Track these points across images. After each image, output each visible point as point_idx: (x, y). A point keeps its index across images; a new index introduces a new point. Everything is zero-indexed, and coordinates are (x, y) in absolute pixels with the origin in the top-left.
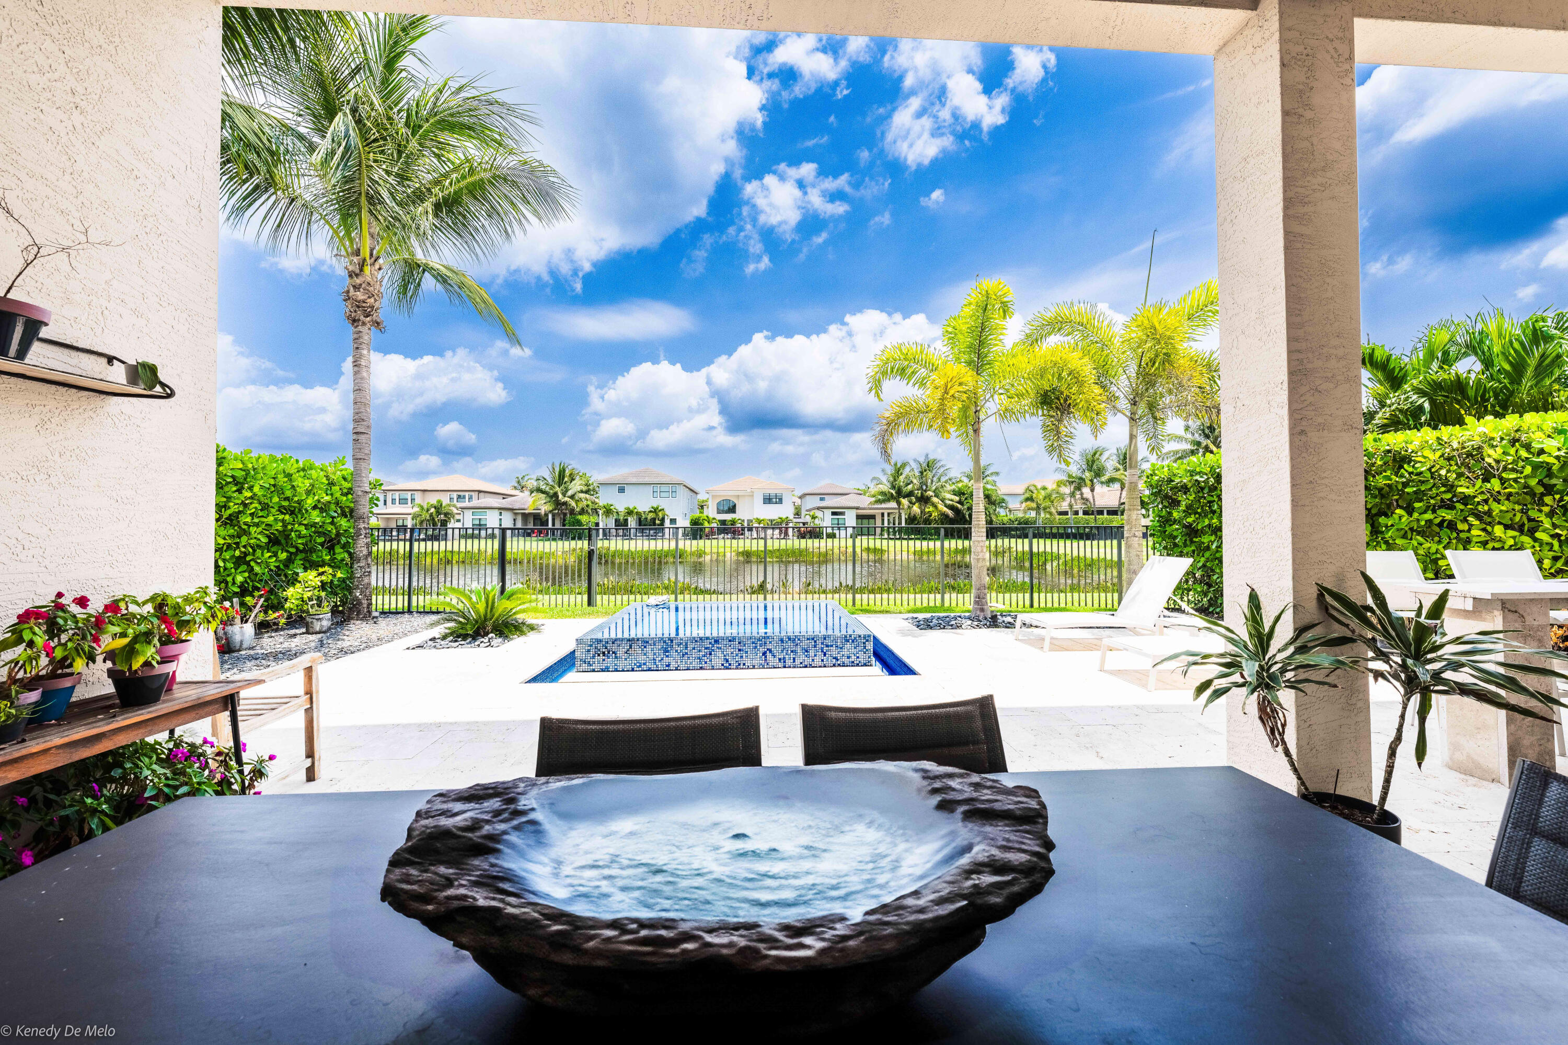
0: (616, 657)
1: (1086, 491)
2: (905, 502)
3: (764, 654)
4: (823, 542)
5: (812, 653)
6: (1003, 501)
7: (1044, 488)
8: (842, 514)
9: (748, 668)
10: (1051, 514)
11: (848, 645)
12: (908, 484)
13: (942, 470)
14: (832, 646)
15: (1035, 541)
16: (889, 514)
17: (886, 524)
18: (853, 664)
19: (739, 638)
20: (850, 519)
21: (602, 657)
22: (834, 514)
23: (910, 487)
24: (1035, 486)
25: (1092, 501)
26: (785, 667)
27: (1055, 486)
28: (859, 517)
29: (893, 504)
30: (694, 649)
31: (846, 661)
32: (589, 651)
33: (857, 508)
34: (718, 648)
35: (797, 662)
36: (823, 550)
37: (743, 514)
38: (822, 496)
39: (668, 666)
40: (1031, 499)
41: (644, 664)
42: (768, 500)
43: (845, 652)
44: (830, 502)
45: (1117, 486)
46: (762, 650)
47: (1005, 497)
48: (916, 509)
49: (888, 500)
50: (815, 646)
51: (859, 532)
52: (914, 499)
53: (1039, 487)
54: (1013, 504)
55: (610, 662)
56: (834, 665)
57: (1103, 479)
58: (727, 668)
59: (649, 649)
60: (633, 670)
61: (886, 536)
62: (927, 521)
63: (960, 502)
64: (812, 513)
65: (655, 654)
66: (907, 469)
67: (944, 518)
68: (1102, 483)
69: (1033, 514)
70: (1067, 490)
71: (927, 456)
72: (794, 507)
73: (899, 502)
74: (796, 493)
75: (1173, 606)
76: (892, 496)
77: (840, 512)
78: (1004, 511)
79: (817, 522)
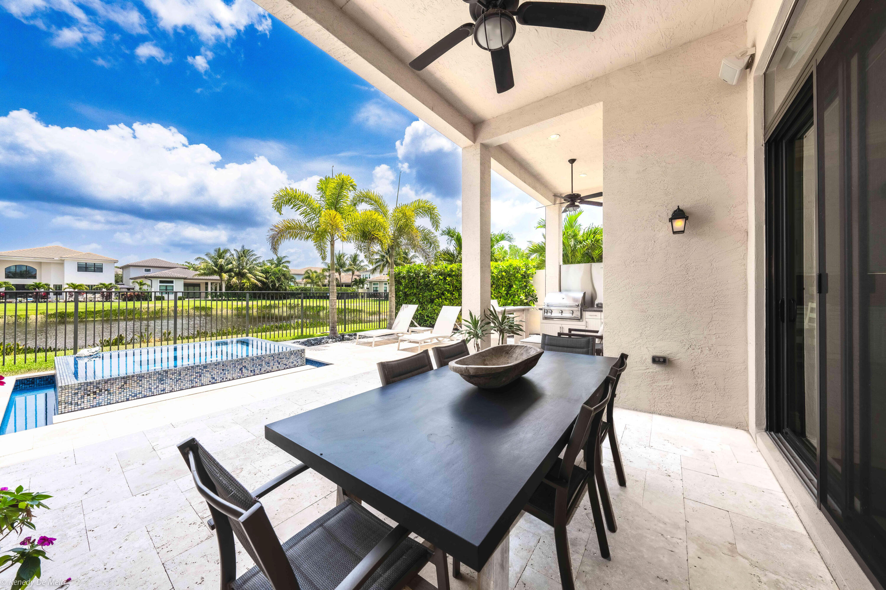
0: (109, 393)
1: (337, 275)
2: (225, 276)
3: (241, 369)
4: (151, 304)
5: (271, 364)
6: (293, 278)
7: (316, 272)
9: (230, 380)
10: (319, 285)
11: (292, 356)
12: (228, 264)
13: (254, 257)
14: (283, 358)
15: (304, 300)
16: (212, 283)
17: (209, 290)
18: (295, 366)
19: (223, 362)
20: (178, 287)
21: (92, 395)
22: (161, 282)
23: (230, 266)
24: (311, 271)
25: (339, 279)
26: (254, 375)
27: (321, 271)
28: (186, 285)
29: (217, 277)
30: (186, 375)
31: (291, 365)
32: (76, 393)
33: (184, 279)
34: (207, 371)
35: (262, 370)
36: (152, 309)
38: (149, 268)
39: (163, 390)
40: (308, 277)
41: (139, 393)
42: (83, 268)
43: (291, 360)
44: (153, 273)
45: (350, 273)
46: (239, 367)
47: (294, 276)
48: (235, 280)
49: (212, 274)
50: (273, 360)
51: (187, 295)
52: (233, 274)
53: (313, 271)
54: (299, 280)
55: (102, 398)
56: (285, 369)
57: (345, 269)
58: (213, 383)
59: (145, 381)
60: (128, 400)
61: (210, 298)
62: (242, 288)
63: (266, 278)
64: (139, 281)
65: (150, 384)
66: (228, 255)
67: (254, 287)
68: (345, 271)
69: (309, 286)
70: (327, 274)
71: (243, 247)
72: (117, 276)
73: (220, 276)
74: (116, 265)
75: (412, 325)
76: (215, 271)
77: (167, 281)
78: (292, 284)
79: (145, 288)
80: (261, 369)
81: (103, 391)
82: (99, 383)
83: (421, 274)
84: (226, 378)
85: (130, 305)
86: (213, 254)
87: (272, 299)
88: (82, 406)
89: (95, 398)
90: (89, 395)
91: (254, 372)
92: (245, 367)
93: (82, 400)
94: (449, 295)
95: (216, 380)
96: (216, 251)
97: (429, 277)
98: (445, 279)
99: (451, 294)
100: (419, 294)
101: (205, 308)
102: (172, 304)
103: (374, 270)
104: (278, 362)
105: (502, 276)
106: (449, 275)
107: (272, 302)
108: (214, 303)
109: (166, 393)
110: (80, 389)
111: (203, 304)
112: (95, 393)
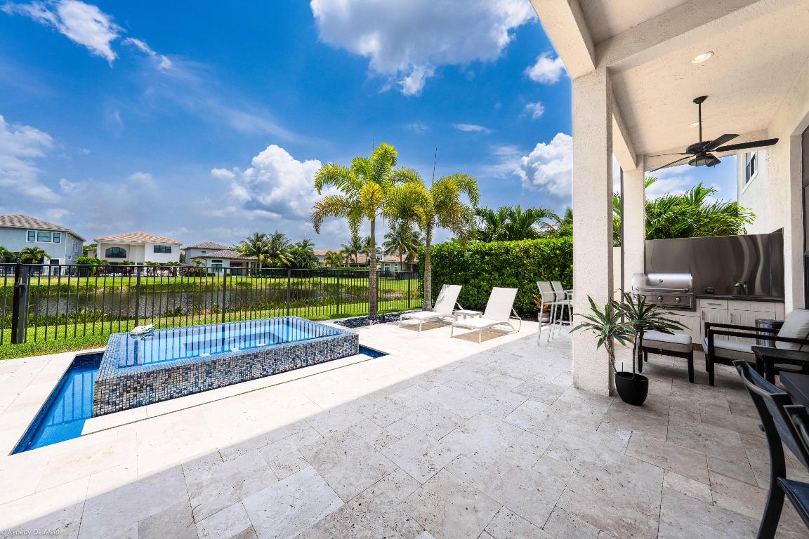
0: (152, 390)
1: (353, 256)
2: (262, 257)
4: (204, 279)
5: (323, 352)
6: (316, 258)
7: (335, 254)
8: (221, 261)
9: (282, 372)
10: (337, 266)
12: (264, 247)
13: (285, 241)
16: (251, 263)
17: (249, 269)
18: (349, 355)
20: (226, 264)
21: (132, 393)
22: (213, 261)
23: (266, 248)
24: (331, 253)
25: (355, 261)
26: (307, 365)
27: (340, 253)
28: (232, 264)
29: (254, 257)
31: (344, 354)
32: (114, 390)
33: (231, 259)
34: (258, 362)
35: (316, 361)
36: (204, 284)
37: (134, 258)
38: (204, 250)
39: (211, 386)
40: (329, 258)
41: (185, 389)
42: (158, 249)
44: (208, 254)
46: (292, 357)
48: (269, 260)
49: (252, 255)
51: (233, 273)
52: (268, 255)
53: (333, 253)
54: (321, 261)
55: (143, 396)
57: (360, 251)
58: (264, 376)
59: (191, 374)
60: (172, 398)
61: (249, 275)
62: (275, 267)
63: (295, 259)
64: (197, 260)
65: (196, 378)
66: (265, 239)
67: (287, 266)
68: (361, 253)
69: (329, 266)
70: (345, 255)
71: (276, 232)
72: (181, 256)
73: (258, 256)
74: (181, 247)
75: (456, 308)
76: (255, 252)
77: (217, 261)
78: (316, 264)
79: (201, 266)
80: (314, 359)
81: (145, 386)
82: (140, 377)
83: (456, 253)
84: (278, 370)
85: (191, 280)
86: (253, 238)
87: (300, 277)
88: (121, 406)
89: (136, 395)
90: (128, 392)
91: (307, 362)
92: (298, 356)
93: (121, 398)
94: (487, 275)
95: (267, 372)
96: (254, 235)
97: (463, 256)
98: (483, 258)
99: (489, 274)
100: (452, 274)
101: (246, 284)
102: (221, 280)
103: (387, 252)
104: (331, 350)
105: (555, 254)
106: (488, 254)
107: (300, 280)
108: (254, 280)
109: (213, 389)
110: (119, 384)
111: (244, 280)
112: (135, 389)
